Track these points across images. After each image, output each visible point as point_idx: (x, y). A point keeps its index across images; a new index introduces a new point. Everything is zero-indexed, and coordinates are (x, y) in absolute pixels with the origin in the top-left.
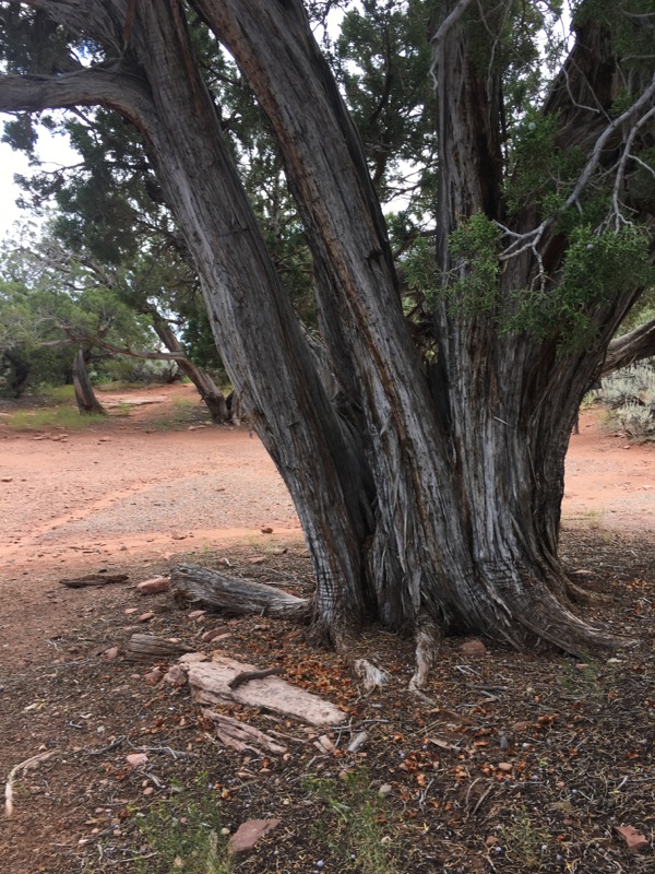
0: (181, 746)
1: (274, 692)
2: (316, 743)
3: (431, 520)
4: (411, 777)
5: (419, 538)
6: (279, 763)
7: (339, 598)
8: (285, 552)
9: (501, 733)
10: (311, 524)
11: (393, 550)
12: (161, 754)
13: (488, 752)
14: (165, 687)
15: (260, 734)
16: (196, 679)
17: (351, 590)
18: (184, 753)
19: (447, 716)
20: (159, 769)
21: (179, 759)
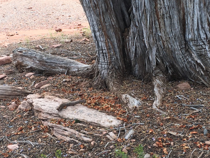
0: (35, 140)
1: (82, 112)
2: (107, 136)
3: (163, 18)
4: (160, 150)
5: (156, 28)
6: (89, 146)
7: (110, 63)
8: (71, 41)
9: (204, 127)
10: (95, 23)
11: (141, 36)
12: (25, 144)
13: (198, 137)
14: (20, 112)
15: (77, 132)
16: (38, 107)
17: (117, 59)
18: (37, 143)
19: (174, 120)
20: (26, 151)
21: (35, 146)
